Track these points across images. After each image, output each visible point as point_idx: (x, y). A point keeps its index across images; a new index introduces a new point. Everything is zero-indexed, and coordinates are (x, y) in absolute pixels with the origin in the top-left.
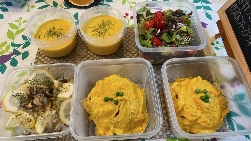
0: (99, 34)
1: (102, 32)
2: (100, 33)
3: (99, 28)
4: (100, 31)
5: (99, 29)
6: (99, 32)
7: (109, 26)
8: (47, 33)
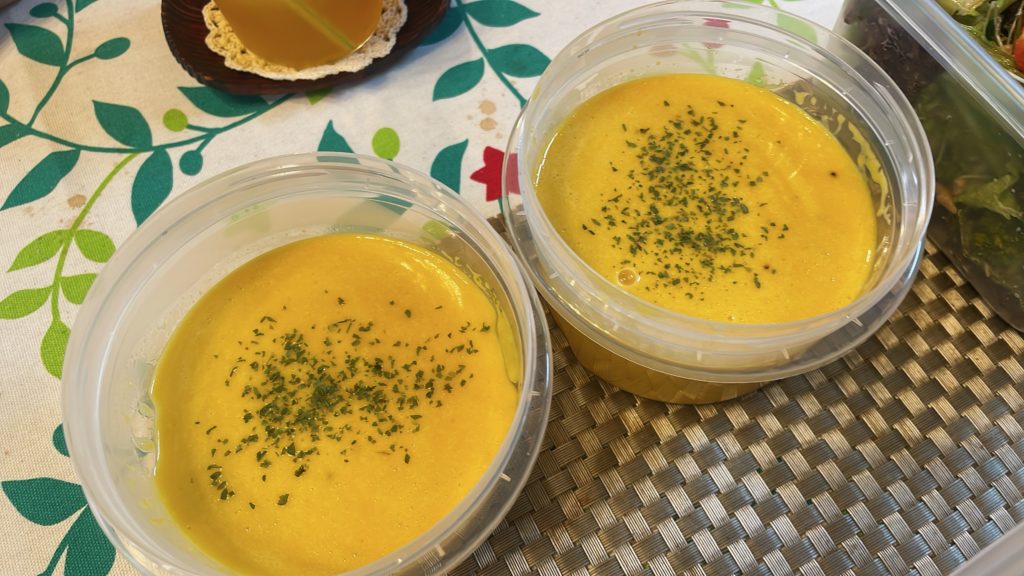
0: (687, 251)
1: (698, 226)
2: (695, 246)
3: (659, 205)
4: (686, 226)
5: (667, 212)
6: (685, 237)
7: (712, 161)
8: (263, 412)
